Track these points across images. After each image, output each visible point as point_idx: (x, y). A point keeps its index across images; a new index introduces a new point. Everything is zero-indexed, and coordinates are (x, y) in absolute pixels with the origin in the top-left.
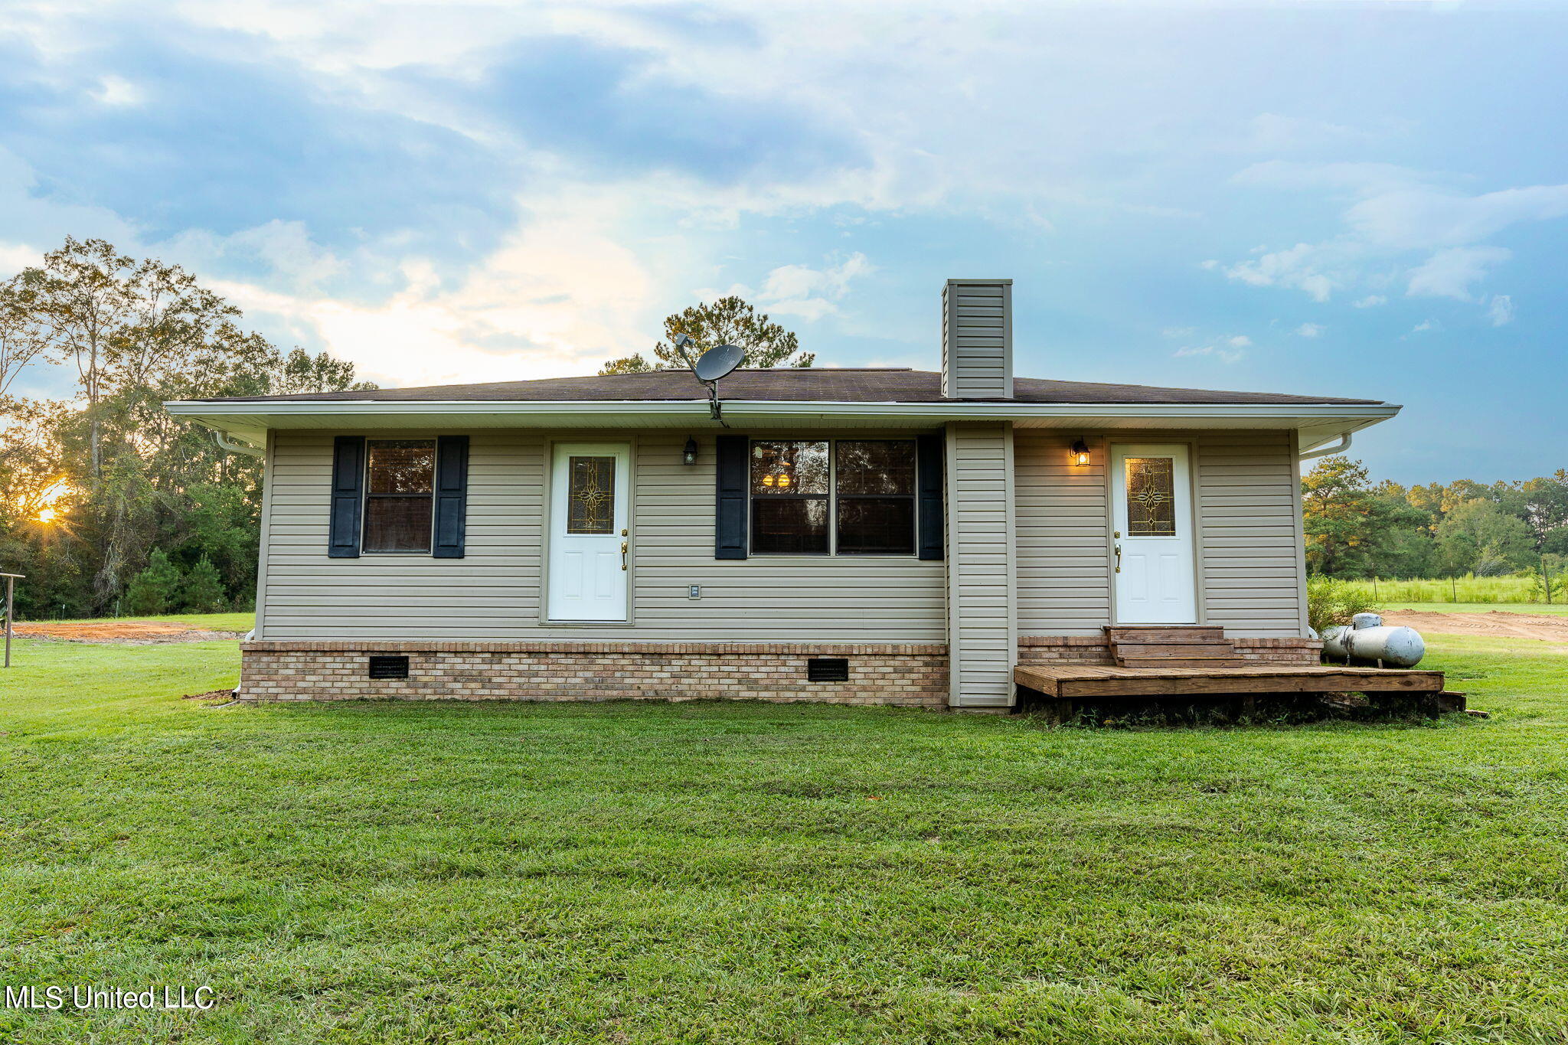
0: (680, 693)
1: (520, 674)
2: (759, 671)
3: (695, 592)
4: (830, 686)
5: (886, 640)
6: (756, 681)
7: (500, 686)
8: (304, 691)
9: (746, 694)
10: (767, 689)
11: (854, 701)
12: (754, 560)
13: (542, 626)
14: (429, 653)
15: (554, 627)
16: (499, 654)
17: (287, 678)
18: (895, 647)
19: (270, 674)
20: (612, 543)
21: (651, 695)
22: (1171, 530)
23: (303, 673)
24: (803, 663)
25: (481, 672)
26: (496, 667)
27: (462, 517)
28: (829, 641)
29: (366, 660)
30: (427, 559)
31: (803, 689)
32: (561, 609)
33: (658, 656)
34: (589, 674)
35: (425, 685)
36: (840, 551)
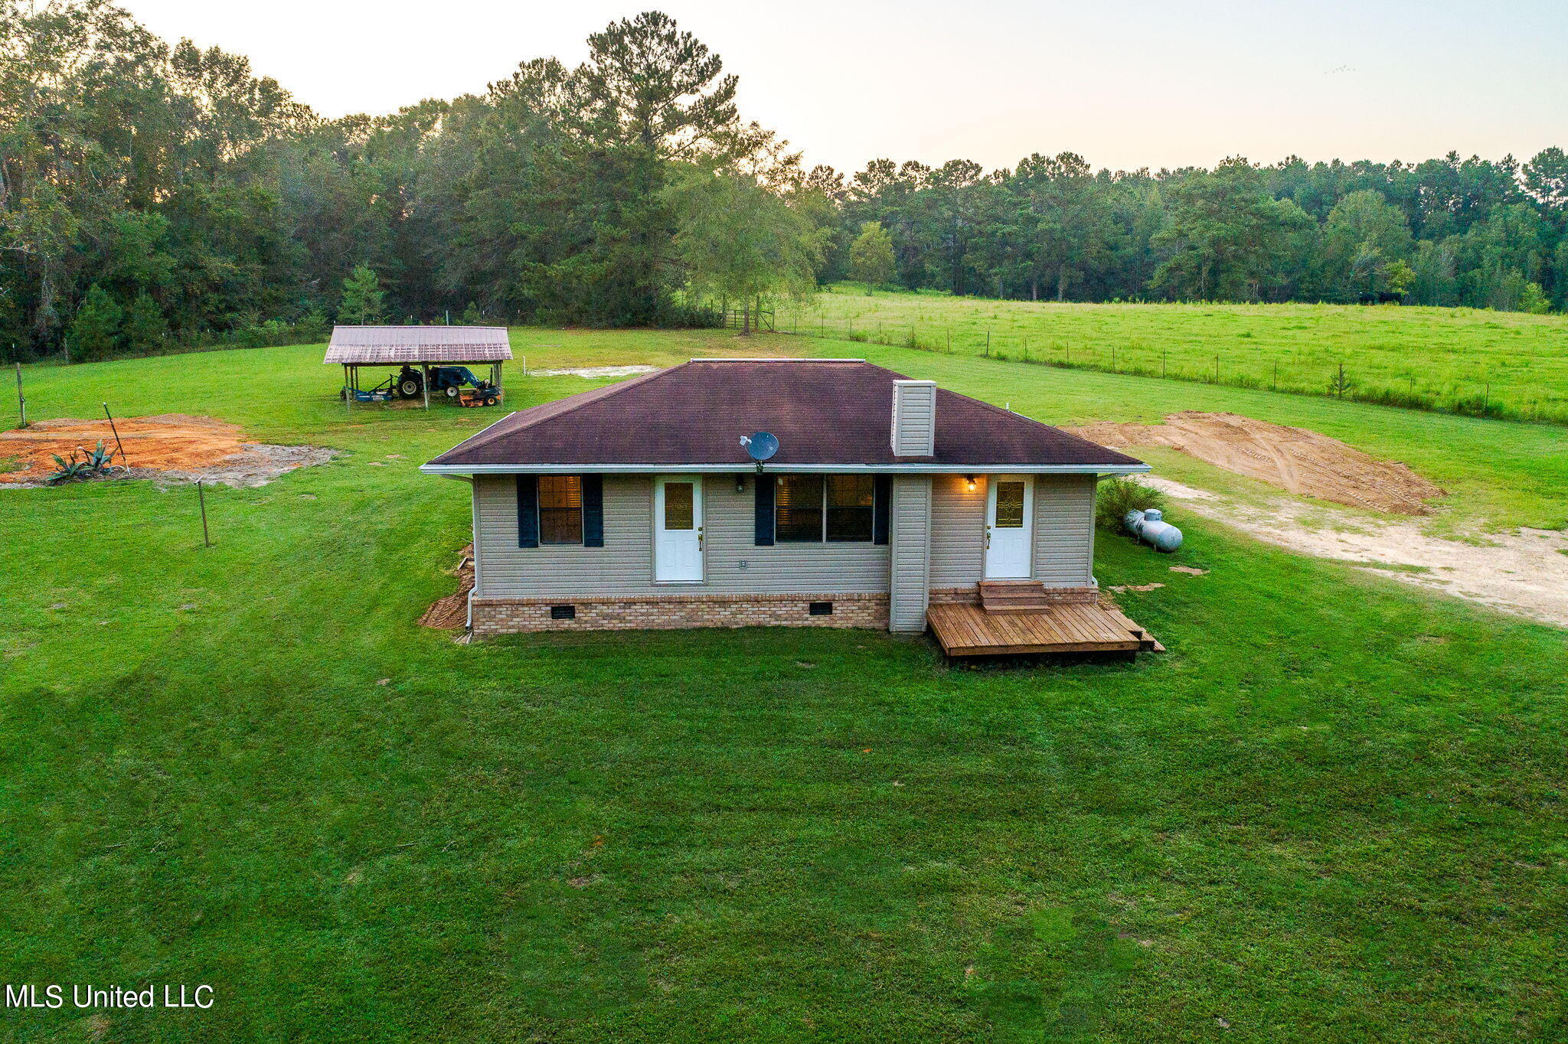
0: (737, 623)
1: (642, 614)
2: (782, 611)
3: (743, 565)
4: (822, 617)
5: (855, 591)
6: (780, 616)
7: (630, 621)
8: (513, 627)
9: (774, 623)
10: (786, 620)
11: (836, 626)
12: (777, 545)
13: (653, 585)
14: (587, 604)
15: (657, 586)
16: (629, 603)
17: (502, 620)
18: (860, 595)
19: (492, 618)
20: (693, 534)
21: (719, 624)
22: (1020, 524)
23: (512, 616)
24: (807, 605)
25: (618, 614)
26: (628, 611)
27: (601, 523)
28: (821, 592)
29: (549, 608)
30: (581, 547)
31: (807, 619)
32: (663, 574)
33: (724, 603)
34: (683, 614)
35: (586, 622)
36: (828, 540)
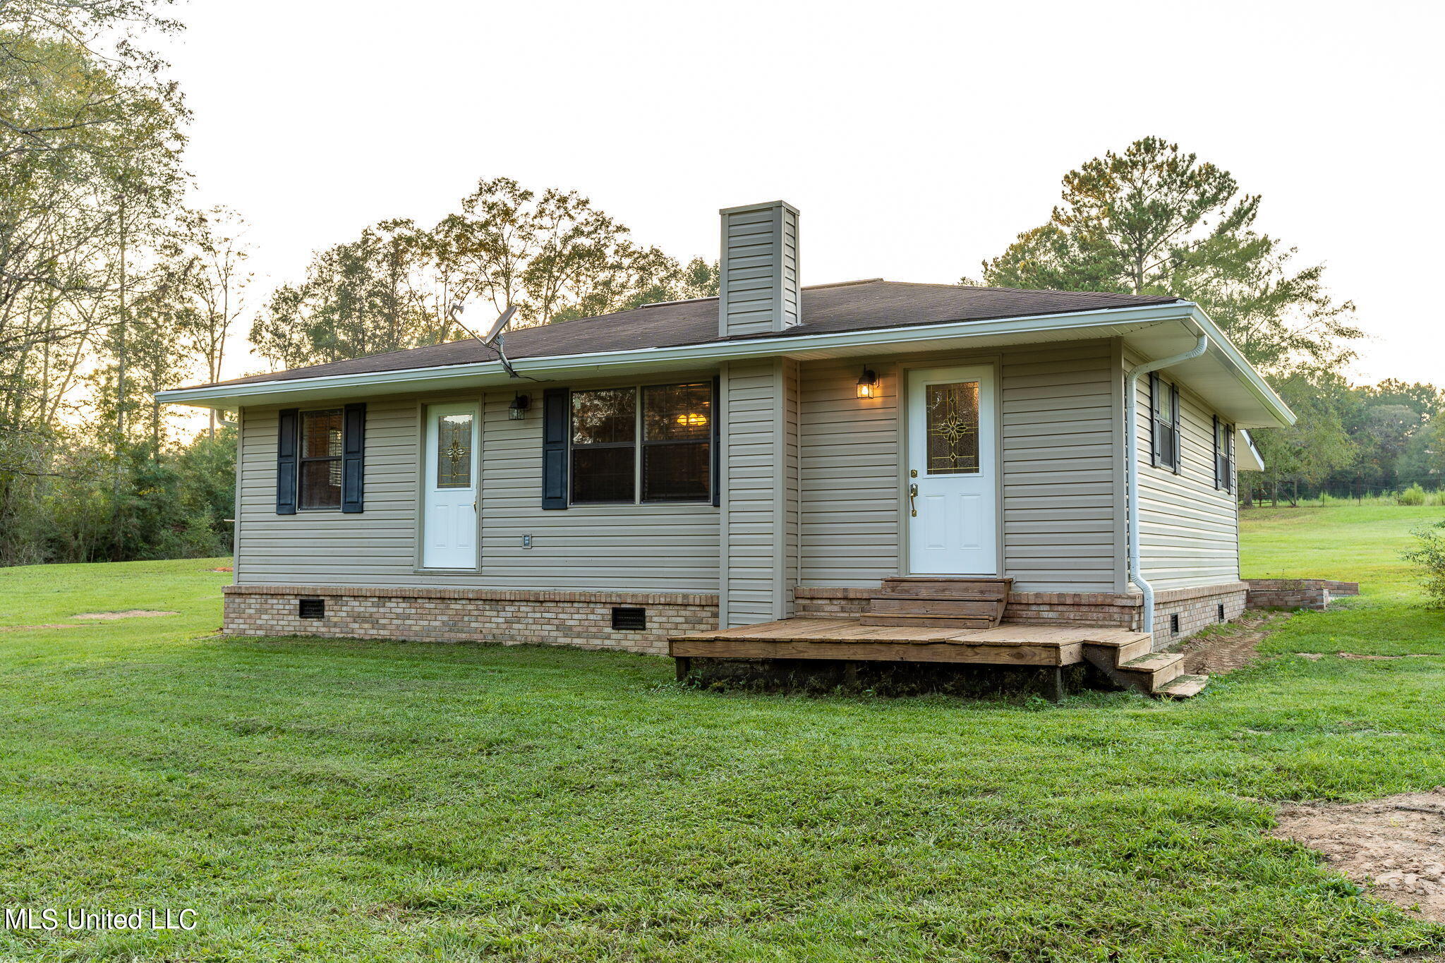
0: (512, 638)
1: (398, 616)
2: (573, 618)
3: (528, 541)
4: (631, 634)
5: (677, 589)
6: (570, 627)
7: (384, 627)
8: (260, 628)
9: (563, 641)
10: (579, 636)
11: (652, 651)
12: (575, 510)
13: (416, 573)
14: (337, 597)
15: (423, 574)
16: (384, 598)
17: (250, 617)
18: (685, 596)
19: (240, 613)
20: (468, 496)
21: (490, 639)
23: (260, 612)
24: (607, 611)
25: (371, 614)
26: (382, 610)
27: (362, 476)
28: (629, 590)
29: (297, 602)
30: (338, 515)
31: (608, 638)
32: (433, 560)
33: (495, 601)
34: (445, 618)
35: (335, 625)
36: (643, 500)
